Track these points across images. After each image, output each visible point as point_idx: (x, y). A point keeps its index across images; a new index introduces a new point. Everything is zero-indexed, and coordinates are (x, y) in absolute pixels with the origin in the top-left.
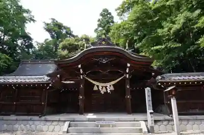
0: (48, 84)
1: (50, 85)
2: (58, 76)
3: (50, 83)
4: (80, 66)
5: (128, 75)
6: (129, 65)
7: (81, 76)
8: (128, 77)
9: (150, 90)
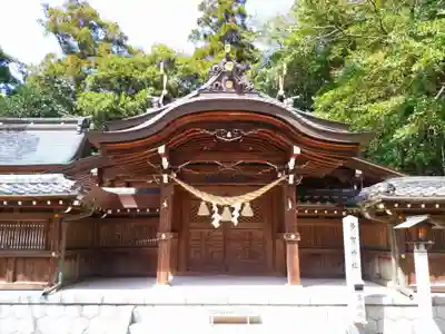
0: (69, 200)
1: (76, 203)
2: (95, 171)
3: (74, 198)
4: (162, 150)
5: (291, 177)
6: (297, 150)
7: (165, 177)
8: (291, 181)
9: (356, 224)
